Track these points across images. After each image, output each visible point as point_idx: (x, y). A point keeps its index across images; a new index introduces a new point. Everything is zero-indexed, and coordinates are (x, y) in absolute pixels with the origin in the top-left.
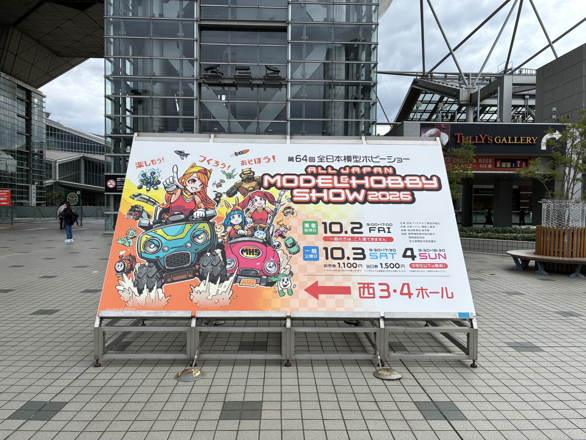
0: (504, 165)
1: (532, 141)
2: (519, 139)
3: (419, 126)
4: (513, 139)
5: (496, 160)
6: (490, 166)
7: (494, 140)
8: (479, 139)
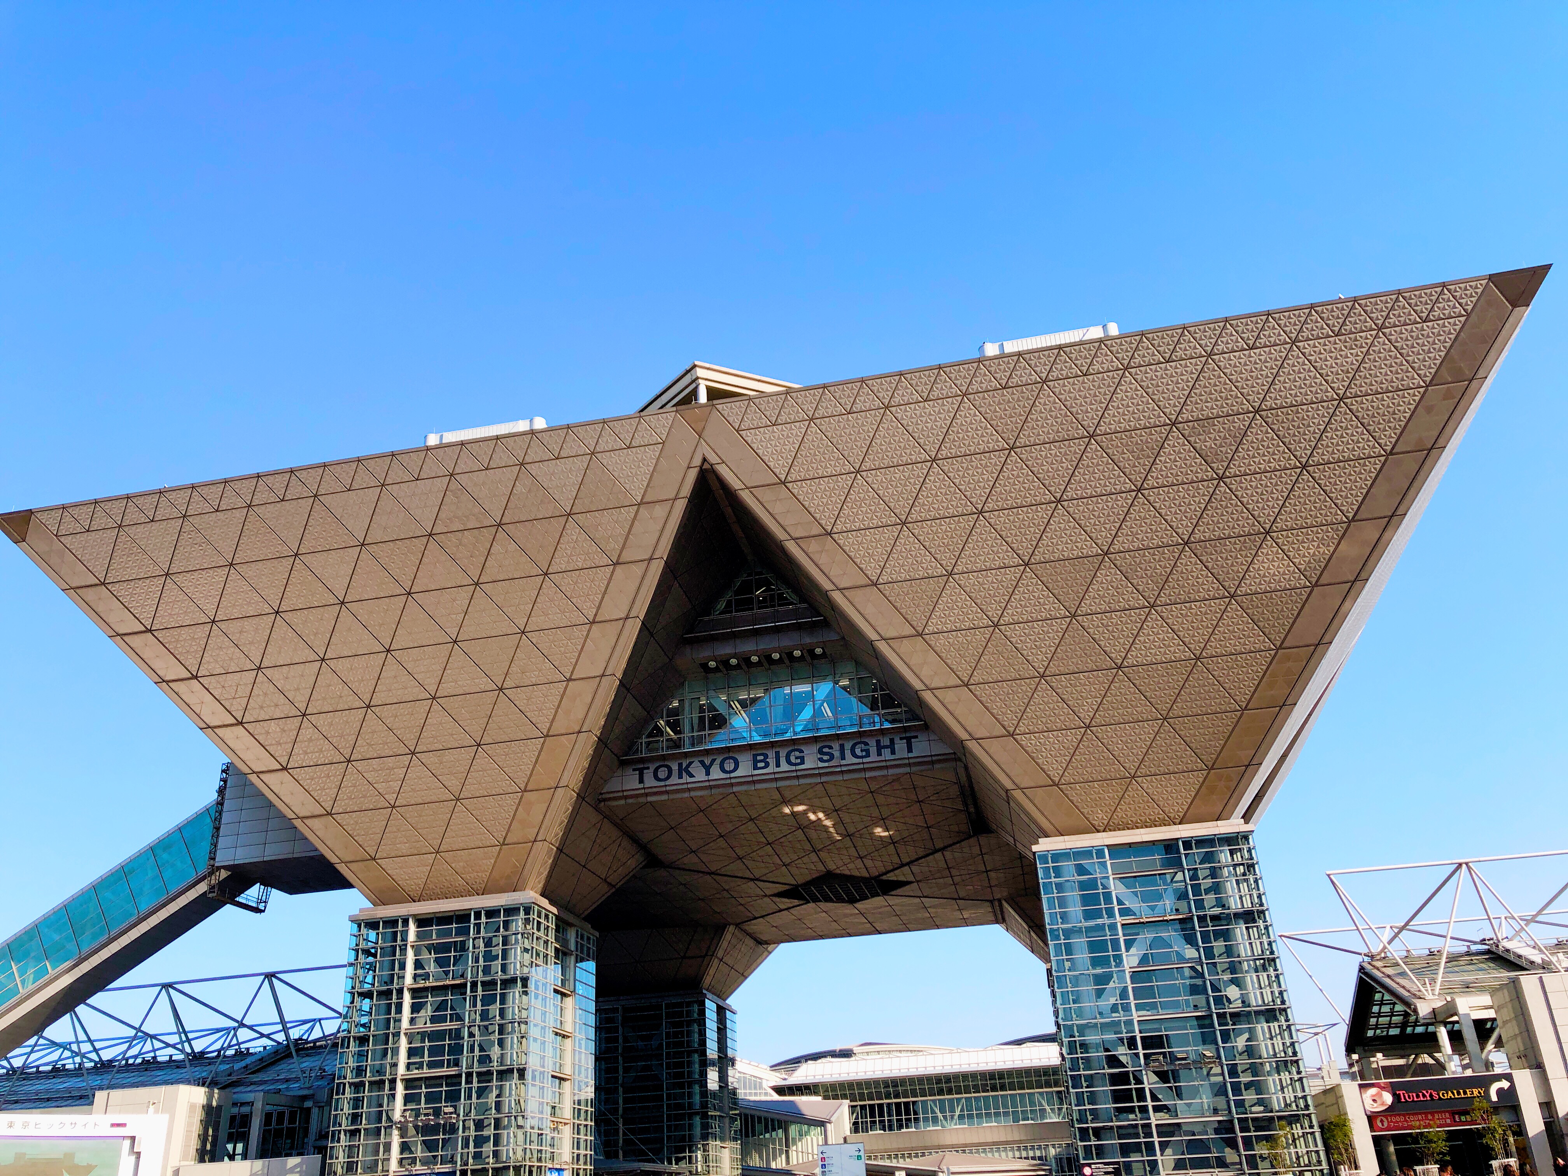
0: (1463, 1118)
1: (1479, 1093)
2: (1465, 1093)
3: (1357, 1087)
4: (1459, 1093)
5: (1453, 1114)
6: (1448, 1121)
7: (1438, 1095)
8: (1424, 1096)
